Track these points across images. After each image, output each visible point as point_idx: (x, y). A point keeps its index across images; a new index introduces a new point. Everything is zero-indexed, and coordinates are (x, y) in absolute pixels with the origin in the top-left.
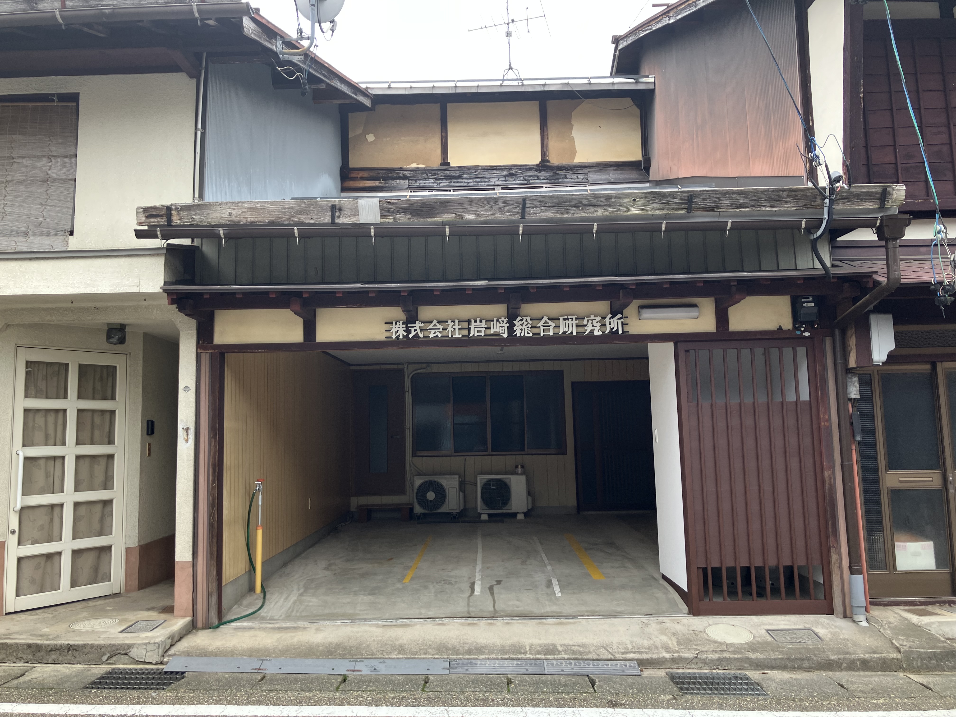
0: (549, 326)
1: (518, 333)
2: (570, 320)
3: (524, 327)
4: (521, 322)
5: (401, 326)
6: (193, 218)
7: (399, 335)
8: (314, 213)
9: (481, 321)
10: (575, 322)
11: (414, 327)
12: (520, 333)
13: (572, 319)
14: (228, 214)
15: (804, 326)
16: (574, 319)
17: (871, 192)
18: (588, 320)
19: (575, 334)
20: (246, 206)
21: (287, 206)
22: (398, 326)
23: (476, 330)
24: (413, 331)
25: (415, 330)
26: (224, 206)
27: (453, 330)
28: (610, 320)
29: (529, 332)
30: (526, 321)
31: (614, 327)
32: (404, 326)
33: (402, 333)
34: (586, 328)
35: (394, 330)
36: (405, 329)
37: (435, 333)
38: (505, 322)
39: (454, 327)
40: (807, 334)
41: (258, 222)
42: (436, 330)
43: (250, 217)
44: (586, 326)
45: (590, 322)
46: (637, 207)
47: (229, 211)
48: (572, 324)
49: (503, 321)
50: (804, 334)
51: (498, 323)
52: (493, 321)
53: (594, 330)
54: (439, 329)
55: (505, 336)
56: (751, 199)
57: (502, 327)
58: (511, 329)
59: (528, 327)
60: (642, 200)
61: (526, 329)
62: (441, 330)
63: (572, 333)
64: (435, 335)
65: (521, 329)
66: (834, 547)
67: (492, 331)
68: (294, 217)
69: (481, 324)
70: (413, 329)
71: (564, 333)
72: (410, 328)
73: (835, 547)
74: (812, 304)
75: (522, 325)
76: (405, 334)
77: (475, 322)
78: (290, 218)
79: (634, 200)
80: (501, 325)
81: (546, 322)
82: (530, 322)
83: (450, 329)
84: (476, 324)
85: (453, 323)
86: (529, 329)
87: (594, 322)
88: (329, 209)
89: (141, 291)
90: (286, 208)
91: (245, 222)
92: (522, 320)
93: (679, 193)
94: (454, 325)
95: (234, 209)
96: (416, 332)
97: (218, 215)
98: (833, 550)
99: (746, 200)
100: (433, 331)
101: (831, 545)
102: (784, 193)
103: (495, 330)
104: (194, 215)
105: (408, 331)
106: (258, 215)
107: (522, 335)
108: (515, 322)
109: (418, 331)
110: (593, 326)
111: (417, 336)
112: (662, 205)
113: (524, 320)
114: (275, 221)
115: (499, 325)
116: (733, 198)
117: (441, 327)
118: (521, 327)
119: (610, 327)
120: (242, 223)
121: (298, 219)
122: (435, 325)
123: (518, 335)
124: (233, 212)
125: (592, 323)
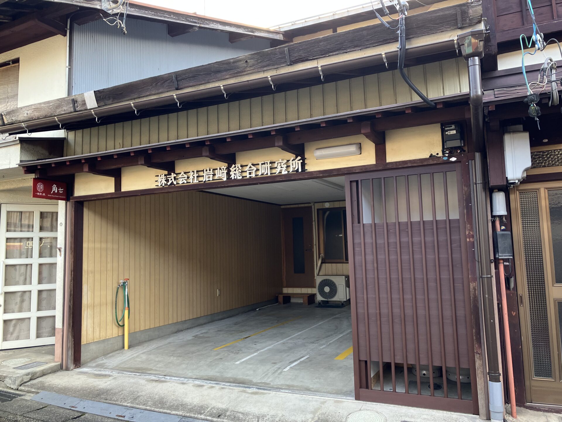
0: (253, 170)
1: (232, 177)
2: (266, 164)
3: (237, 172)
4: (234, 169)
5: (164, 177)
6: (12, 119)
7: (162, 184)
8: (65, 106)
9: (210, 170)
10: (269, 165)
11: (170, 177)
12: (234, 177)
13: (267, 163)
14: (26, 114)
15: (447, 152)
16: (269, 163)
17: (445, 15)
18: (278, 163)
19: (269, 174)
20: (33, 107)
21: (51, 104)
22: (161, 177)
23: (207, 176)
24: (170, 180)
25: (171, 179)
26: (24, 109)
27: (193, 177)
28: (293, 162)
29: (240, 175)
30: (238, 167)
31: (295, 167)
32: (165, 177)
33: (164, 182)
34: (276, 169)
35: (159, 180)
36: (165, 179)
37: (183, 180)
38: (225, 169)
39: (194, 175)
40: (453, 159)
41: (41, 116)
42: (183, 179)
43: (36, 114)
44: (276, 168)
45: (279, 164)
46: (250, 67)
47: (26, 112)
48: (267, 167)
49: (223, 169)
50: (451, 159)
51: (220, 170)
52: (217, 169)
53: (282, 170)
54: (185, 178)
55: (225, 179)
56: (336, 43)
57: (223, 173)
58: (228, 174)
59: (239, 172)
60: (252, 60)
61: (238, 173)
62: (186, 178)
63: (267, 174)
64: (183, 182)
65: (235, 174)
66: (477, 353)
67: (216, 177)
68: (55, 111)
69: (210, 172)
70: (170, 179)
71: (262, 174)
72: (168, 178)
73: (479, 354)
74: (454, 132)
75: (235, 171)
76: (166, 182)
77: (206, 171)
78: (54, 112)
79: (246, 61)
80: (222, 172)
81: (250, 167)
82: (240, 168)
83: (191, 177)
84: (207, 172)
85: (193, 173)
86: (240, 173)
87: (282, 164)
88: (71, 102)
89: (11, 167)
90: (51, 106)
91: (35, 118)
92: (235, 167)
93: (278, 50)
94: (194, 174)
95: (28, 110)
96: (172, 181)
97: (22, 115)
98: (477, 356)
99: (332, 45)
100: (182, 179)
101: (475, 351)
102: (364, 32)
103: (219, 176)
104: (12, 117)
105: (167, 181)
106: (39, 113)
107: (235, 178)
108: (231, 169)
109: (173, 180)
110: (281, 167)
111: (172, 183)
112: (268, 62)
113: (237, 167)
114: (48, 114)
115: (221, 172)
116: (321, 45)
117: (186, 176)
118: (234, 172)
119: (293, 167)
120: (33, 119)
121: (58, 111)
122: (183, 175)
123: (233, 178)
124: (28, 112)
125: (280, 165)
